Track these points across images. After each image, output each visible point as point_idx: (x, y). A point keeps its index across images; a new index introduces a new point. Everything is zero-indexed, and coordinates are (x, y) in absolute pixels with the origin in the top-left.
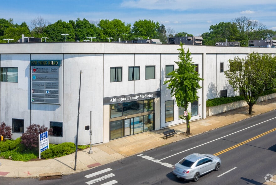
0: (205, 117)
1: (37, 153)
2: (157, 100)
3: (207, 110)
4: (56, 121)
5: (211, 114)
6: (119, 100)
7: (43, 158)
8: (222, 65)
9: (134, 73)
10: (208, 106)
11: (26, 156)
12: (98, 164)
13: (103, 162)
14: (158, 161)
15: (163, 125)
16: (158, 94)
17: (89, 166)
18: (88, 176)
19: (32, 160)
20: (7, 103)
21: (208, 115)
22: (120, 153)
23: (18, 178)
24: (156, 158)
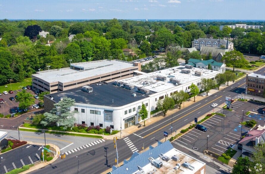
0: (150, 118)
1: (110, 133)
2: (136, 116)
3: (151, 115)
4: (112, 125)
5: (152, 116)
6: (127, 119)
7: (112, 135)
8: (156, 99)
9: (130, 111)
10: (151, 114)
11: (107, 134)
12: (124, 136)
13: (126, 136)
14: (138, 135)
15: (137, 123)
16: (136, 115)
17: (123, 137)
18: (124, 139)
19: (109, 135)
20: (97, 120)
21: (151, 117)
22: (128, 133)
23: (110, 140)
24: (137, 135)
